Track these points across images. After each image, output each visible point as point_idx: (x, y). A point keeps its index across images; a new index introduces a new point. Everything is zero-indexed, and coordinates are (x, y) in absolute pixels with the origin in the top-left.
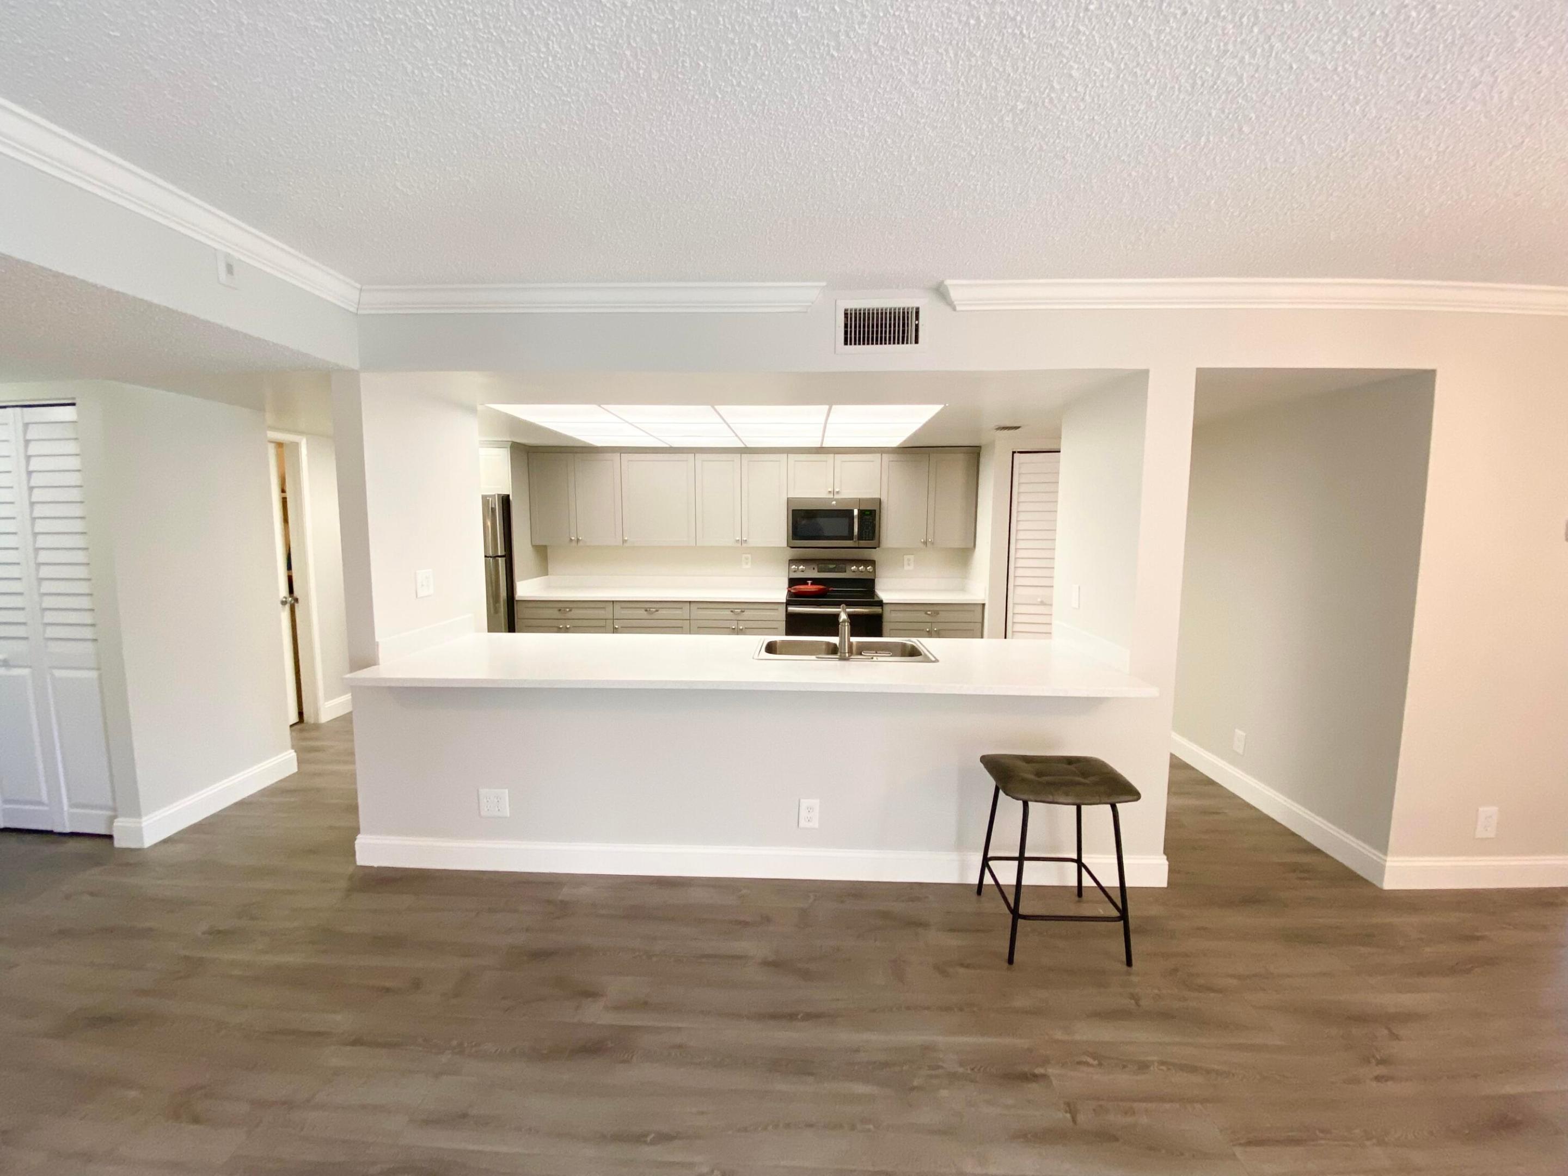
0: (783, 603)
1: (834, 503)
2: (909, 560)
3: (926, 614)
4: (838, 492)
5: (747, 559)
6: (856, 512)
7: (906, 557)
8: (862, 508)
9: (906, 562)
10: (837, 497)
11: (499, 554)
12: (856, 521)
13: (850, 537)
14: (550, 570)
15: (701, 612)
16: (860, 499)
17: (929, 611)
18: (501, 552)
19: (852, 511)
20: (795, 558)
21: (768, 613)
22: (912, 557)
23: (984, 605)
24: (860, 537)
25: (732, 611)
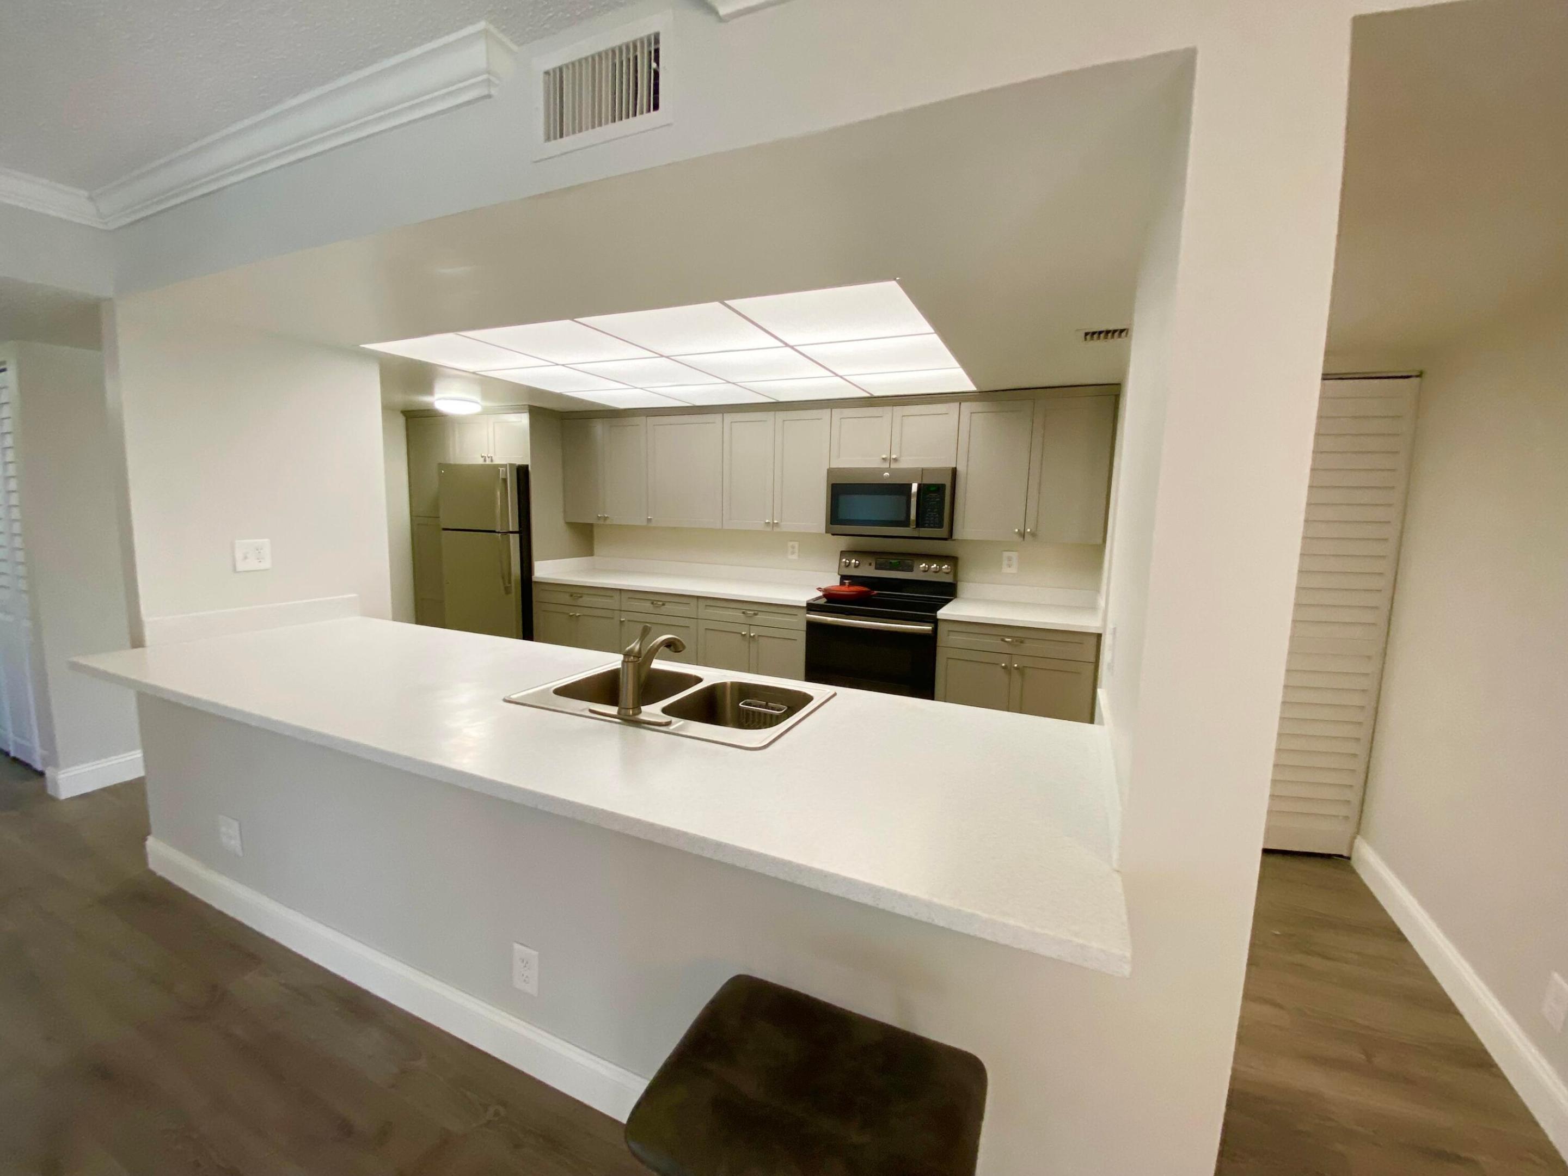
0: (803, 607)
1: (887, 474)
2: (1010, 559)
3: (1003, 640)
4: (895, 460)
5: (793, 547)
6: (915, 488)
7: (1006, 554)
8: (926, 481)
9: (1005, 562)
10: (893, 466)
11: (511, 530)
12: (914, 500)
13: (905, 523)
14: (595, 551)
15: (710, 611)
16: (923, 469)
17: (1009, 637)
18: (513, 526)
19: (910, 486)
20: (848, 550)
21: (787, 619)
22: (1014, 555)
23: (1099, 636)
24: (919, 523)
25: (743, 613)
